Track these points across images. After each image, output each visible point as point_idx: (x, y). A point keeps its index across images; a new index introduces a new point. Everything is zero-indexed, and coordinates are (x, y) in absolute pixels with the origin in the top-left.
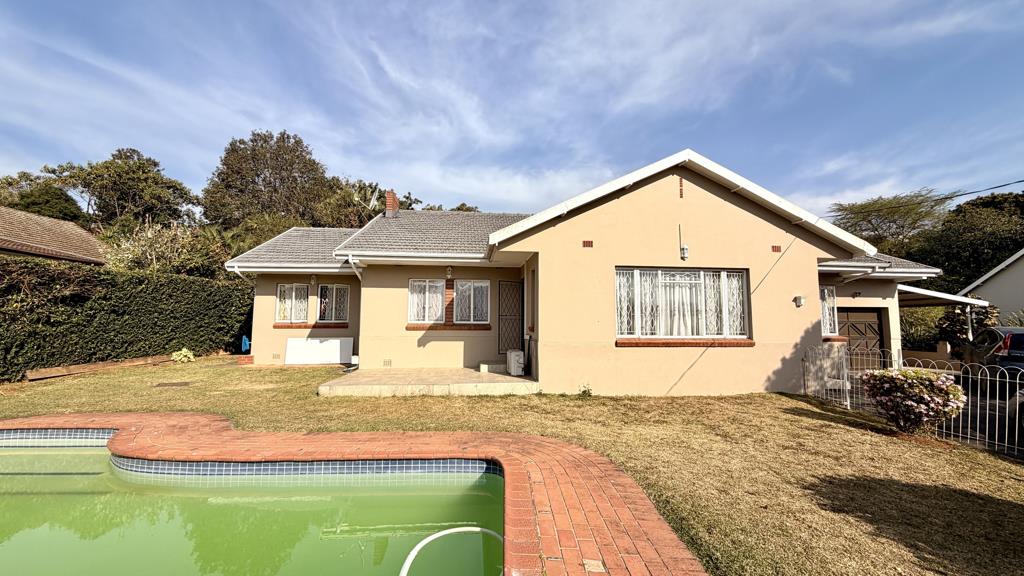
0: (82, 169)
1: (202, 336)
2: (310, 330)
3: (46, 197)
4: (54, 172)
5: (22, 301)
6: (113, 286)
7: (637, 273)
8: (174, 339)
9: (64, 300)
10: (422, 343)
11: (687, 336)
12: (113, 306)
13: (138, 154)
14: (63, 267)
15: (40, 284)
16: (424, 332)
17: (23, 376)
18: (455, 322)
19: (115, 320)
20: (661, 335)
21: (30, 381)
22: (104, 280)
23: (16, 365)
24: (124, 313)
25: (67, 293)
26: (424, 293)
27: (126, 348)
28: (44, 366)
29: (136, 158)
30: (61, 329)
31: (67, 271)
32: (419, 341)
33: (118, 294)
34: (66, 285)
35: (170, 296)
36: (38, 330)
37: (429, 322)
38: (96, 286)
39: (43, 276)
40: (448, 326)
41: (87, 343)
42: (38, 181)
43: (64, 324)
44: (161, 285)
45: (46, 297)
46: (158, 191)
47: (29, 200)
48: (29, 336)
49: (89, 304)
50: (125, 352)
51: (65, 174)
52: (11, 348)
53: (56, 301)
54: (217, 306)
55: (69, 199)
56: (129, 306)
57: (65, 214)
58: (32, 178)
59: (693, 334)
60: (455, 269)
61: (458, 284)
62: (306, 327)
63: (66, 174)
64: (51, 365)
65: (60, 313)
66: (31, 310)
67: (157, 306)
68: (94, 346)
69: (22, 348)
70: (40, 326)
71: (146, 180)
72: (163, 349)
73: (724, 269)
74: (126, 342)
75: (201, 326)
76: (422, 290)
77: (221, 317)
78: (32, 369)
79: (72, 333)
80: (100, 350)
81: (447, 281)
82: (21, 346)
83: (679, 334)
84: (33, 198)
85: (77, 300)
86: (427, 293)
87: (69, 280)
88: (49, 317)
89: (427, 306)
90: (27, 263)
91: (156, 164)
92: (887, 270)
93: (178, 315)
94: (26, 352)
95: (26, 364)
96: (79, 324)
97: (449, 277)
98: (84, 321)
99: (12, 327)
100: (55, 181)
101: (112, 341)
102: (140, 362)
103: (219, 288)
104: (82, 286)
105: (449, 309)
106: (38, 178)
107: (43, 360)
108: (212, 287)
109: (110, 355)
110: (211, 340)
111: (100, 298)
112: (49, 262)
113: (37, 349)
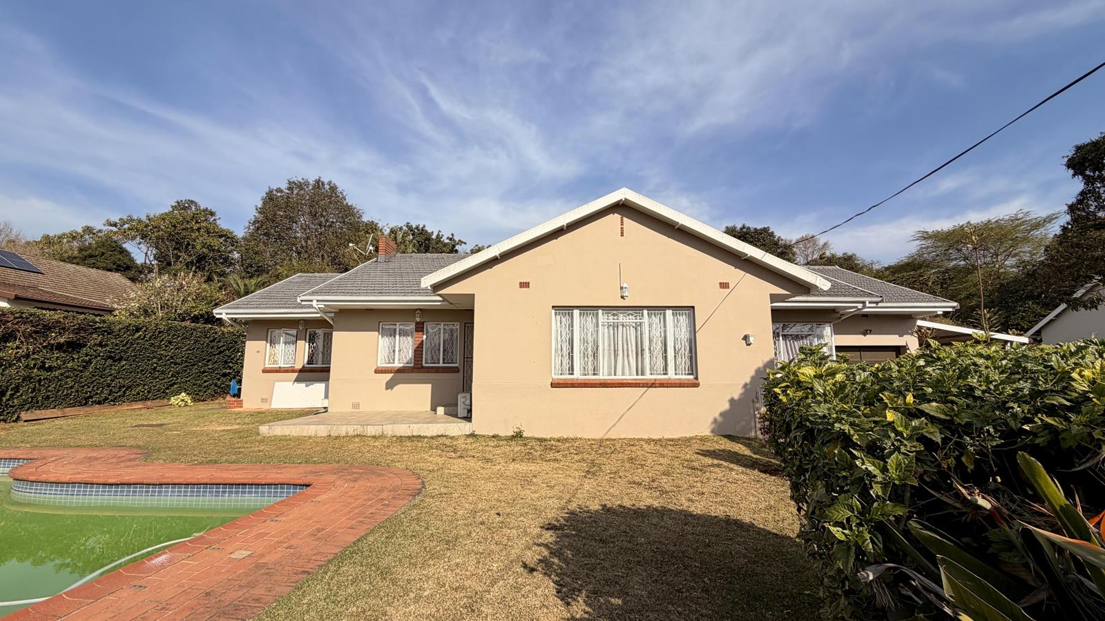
0: (140, 221)
1: (205, 381)
2: (297, 374)
3: (102, 250)
4: (115, 225)
5: (18, 348)
6: (109, 334)
7: (576, 312)
8: (175, 384)
9: (59, 347)
10: (390, 385)
11: (632, 377)
12: (110, 352)
13: (196, 204)
14: (56, 317)
15: (36, 332)
16: (391, 375)
17: (18, 417)
18: (424, 365)
19: (111, 365)
20: (603, 376)
21: (25, 421)
22: (99, 328)
23: (11, 406)
24: (121, 359)
25: (62, 340)
26: (395, 337)
27: (124, 392)
28: (39, 408)
29: (193, 208)
30: (57, 373)
31: (62, 320)
32: (387, 383)
33: (114, 341)
34: (60, 333)
35: (170, 343)
36: (33, 375)
37: (397, 365)
38: (91, 333)
39: (38, 325)
40: (416, 369)
41: (83, 387)
42: (100, 234)
43: (60, 368)
44: (160, 332)
45: (41, 344)
46: (210, 241)
47: (86, 253)
48: (24, 380)
49: (84, 350)
50: (123, 396)
51: (124, 226)
52: (7, 391)
53: (51, 348)
54: (221, 352)
55: (123, 252)
56: (126, 353)
57: (119, 266)
58: (95, 231)
59: (637, 375)
60: (423, 311)
61: (429, 326)
62: (293, 371)
63: (126, 226)
64: (46, 408)
65: (55, 358)
66: (27, 356)
67: (156, 352)
68: (90, 389)
69: (18, 392)
70: (36, 370)
71: (199, 229)
72: (164, 393)
73: (669, 307)
74: (124, 386)
75: (204, 372)
76: (392, 334)
77: (226, 362)
78: (27, 410)
79: (67, 377)
80: (97, 394)
81: (417, 323)
82: (17, 389)
83: (623, 374)
84: (90, 251)
85: (73, 346)
86: (397, 337)
87: (64, 329)
88: (44, 363)
89: (397, 349)
90: (23, 313)
91: (212, 214)
92: (880, 305)
93: (179, 361)
94: (21, 395)
95: (21, 406)
96: (75, 370)
97: (418, 320)
98: (79, 366)
99: (7, 372)
100: (116, 233)
101: (109, 386)
102: (139, 405)
103: (223, 334)
104: (77, 333)
105: (418, 351)
106: (100, 231)
107: (38, 402)
108: (216, 333)
109: (106, 399)
110: (216, 385)
111: (95, 345)
112: (44, 312)
113: (32, 392)
